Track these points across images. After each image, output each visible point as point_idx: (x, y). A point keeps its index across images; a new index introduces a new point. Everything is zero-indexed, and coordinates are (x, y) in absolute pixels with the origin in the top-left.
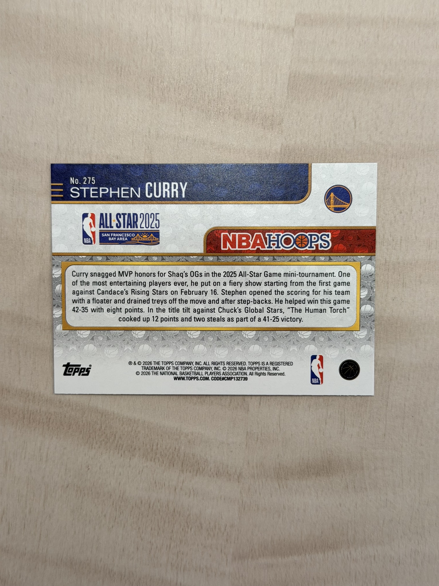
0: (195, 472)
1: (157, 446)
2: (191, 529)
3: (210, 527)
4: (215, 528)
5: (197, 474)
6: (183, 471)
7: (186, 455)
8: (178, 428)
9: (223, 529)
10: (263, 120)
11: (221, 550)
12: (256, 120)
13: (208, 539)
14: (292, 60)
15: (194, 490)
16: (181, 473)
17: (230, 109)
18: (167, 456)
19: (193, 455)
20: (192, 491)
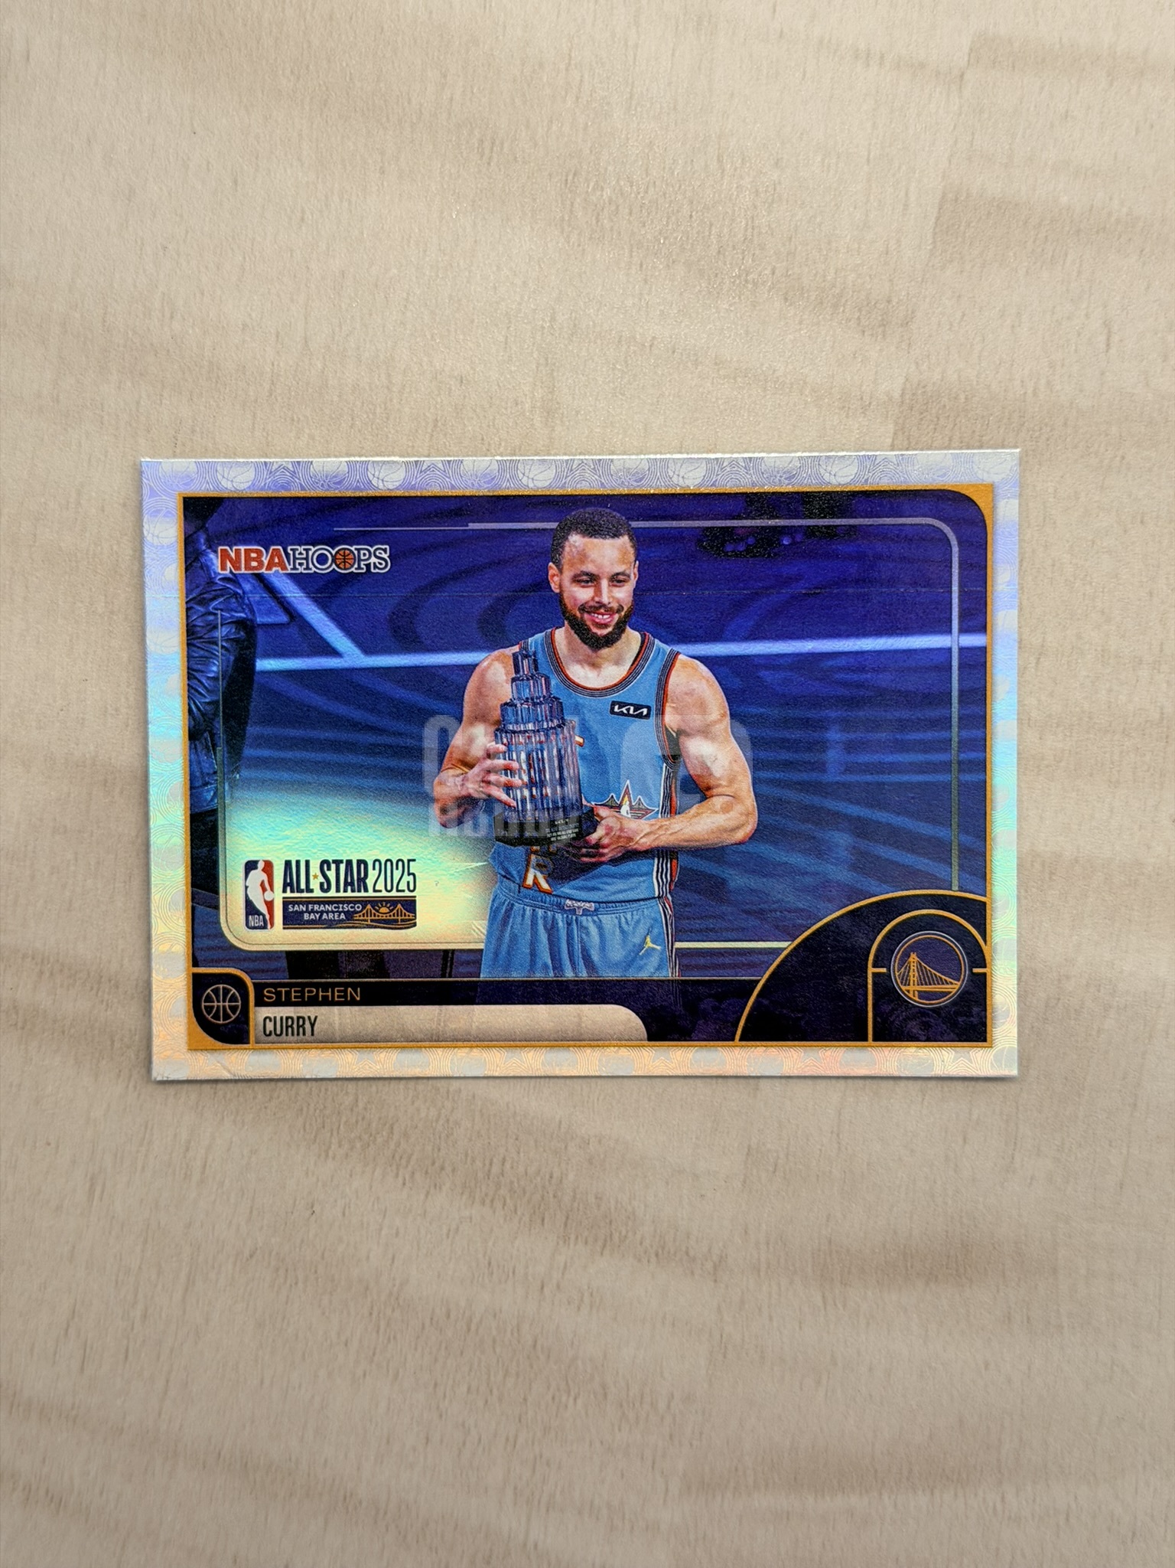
0: (600, 1243)
1: (503, 1165)
2: (575, 1399)
3: (628, 1396)
4: (641, 1403)
5: (603, 1249)
6: (566, 1240)
7: (578, 1196)
8: (563, 1123)
9: (662, 1405)
10: (860, 310)
11: (654, 1463)
12: (842, 309)
13: (620, 1430)
14: (952, 155)
15: (591, 1294)
16: (561, 1243)
17: (773, 273)
18: (528, 1195)
19: (598, 1198)
20: (586, 1294)
